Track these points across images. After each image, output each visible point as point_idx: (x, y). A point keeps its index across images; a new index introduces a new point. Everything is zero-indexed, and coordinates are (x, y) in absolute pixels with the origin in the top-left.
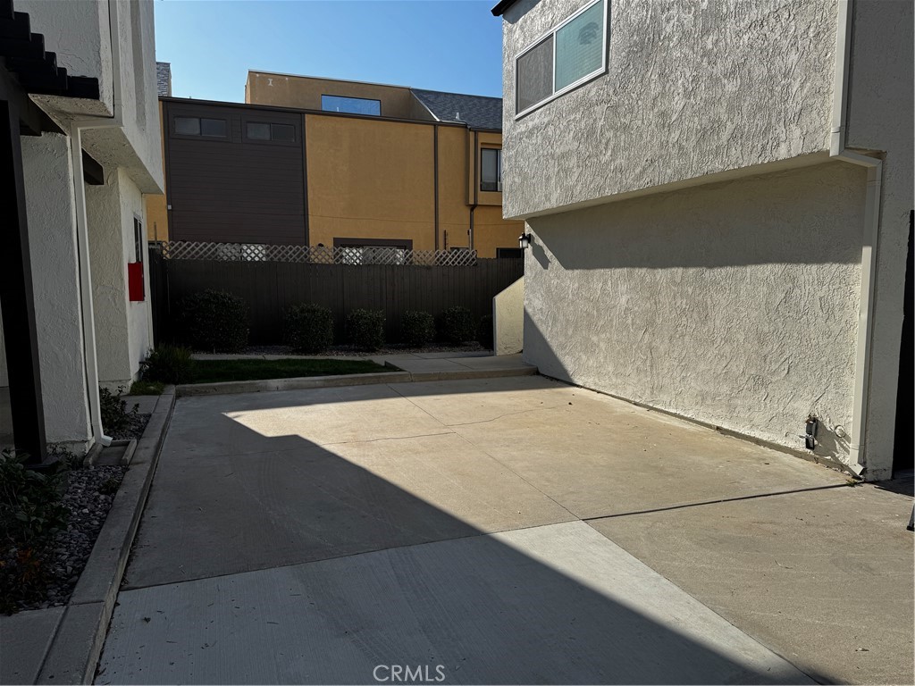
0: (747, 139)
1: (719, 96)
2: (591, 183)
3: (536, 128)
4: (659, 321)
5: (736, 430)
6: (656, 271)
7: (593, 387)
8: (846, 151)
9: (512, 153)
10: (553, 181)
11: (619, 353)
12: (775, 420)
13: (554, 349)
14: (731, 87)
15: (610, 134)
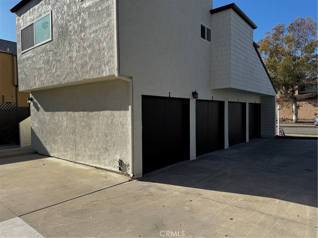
0: (95, 69)
1: (86, 53)
2: (49, 80)
3: (29, 57)
4: (77, 131)
5: (101, 167)
6: (75, 113)
7: (57, 157)
8: (120, 76)
9: (21, 66)
10: (36, 78)
11: (65, 143)
12: (111, 162)
13: (43, 143)
14: (89, 51)
15: (54, 63)
